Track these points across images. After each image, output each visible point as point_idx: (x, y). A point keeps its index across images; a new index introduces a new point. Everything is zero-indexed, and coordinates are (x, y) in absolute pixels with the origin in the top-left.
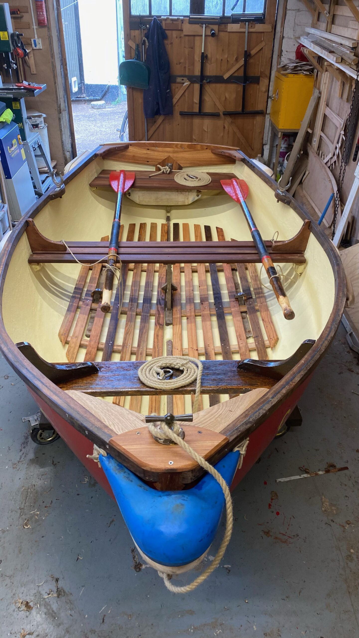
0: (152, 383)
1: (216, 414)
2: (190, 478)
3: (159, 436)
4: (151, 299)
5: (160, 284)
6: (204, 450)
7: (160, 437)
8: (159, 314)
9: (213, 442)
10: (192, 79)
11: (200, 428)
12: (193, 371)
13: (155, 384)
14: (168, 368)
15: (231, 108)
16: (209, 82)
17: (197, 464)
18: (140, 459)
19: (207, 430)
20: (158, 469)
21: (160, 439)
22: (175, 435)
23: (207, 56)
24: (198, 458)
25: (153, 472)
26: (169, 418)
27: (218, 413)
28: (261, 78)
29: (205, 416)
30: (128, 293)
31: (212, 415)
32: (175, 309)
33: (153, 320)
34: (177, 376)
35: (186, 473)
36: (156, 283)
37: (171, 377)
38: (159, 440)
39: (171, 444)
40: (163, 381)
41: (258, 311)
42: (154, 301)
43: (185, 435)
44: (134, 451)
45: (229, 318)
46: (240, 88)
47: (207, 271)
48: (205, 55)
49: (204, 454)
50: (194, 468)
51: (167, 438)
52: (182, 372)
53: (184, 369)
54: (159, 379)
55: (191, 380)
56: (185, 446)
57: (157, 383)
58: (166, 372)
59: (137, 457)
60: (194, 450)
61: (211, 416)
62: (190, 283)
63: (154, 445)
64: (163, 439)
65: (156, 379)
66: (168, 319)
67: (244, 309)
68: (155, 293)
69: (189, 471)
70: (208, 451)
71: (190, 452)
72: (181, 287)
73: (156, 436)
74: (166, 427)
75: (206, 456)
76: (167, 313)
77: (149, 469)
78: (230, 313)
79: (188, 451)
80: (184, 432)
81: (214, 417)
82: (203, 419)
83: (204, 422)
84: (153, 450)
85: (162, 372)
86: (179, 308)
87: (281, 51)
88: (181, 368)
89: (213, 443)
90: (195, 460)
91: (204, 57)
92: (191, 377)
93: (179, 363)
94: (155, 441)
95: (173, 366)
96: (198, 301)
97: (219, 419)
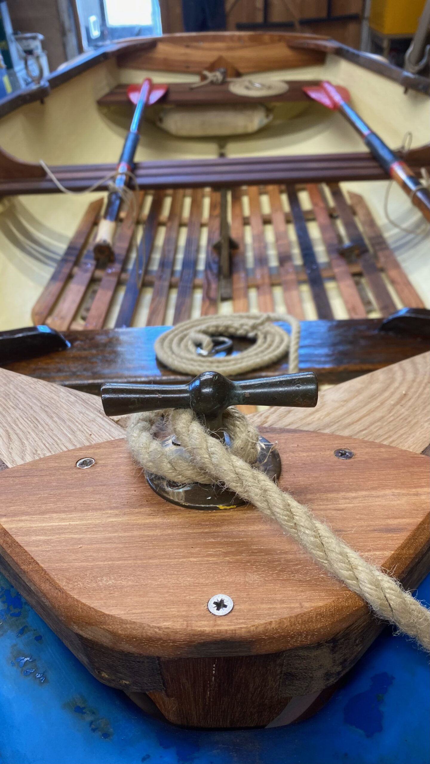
0: (184, 363)
1: (387, 394)
2: (320, 673)
3: (166, 470)
4: (195, 263)
5: (209, 240)
6: (380, 530)
7: (171, 475)
8: (209, 283)
9: (414, 491)
11: (342, 438)
12: (277, 339)
13: (192, 365)
14: (221, 335)
15: (312, 14)
17: (362, 604)
18: (63, 584)
19: (372, 444)
20: (151, 640)
21: (173, 484)
22: (240, 463)
24: (362, 576)
25: (127, 656)
26: (207, 390)
27: (393, 394)
29: (346, 401)
30: (157, 256)
31: (373, 397)
32: (235, 277)
33: (198, 295)
34: (240, 350)
35: (301, 653)
36: (204, 241)
37: (229, 351)
38: (169, 489)
39: (221, 507)
40: (210, 359)
41: (382, 270)
42: (201, 267)
43: (284, 467)
44: (46, 542)
45: (330, 286)
47: (288, 222)
49: (388, 554)
50: (344, 625)
51: (201, 480)
52: (252, 341)
53: (256, 335)
54: (200, 355)
55: (276, 356)
56: (291, 516)
57: (196, 364)
58: (217, 343)
59: (53, 574)
60: (337, 532)
61: (369, 403)
62: (259, 238)
63: (147, 510)
64: (184, 485)
65: (194, 357)
66: (225, 292)
67: (356, 269)
68: (203, 256)
69: (319, 645)
70: (399, 539)
71: (322, 546)
72: (245, 245)
73: (154, 470)
74: (196, 428)
75: (395, 559)
76: (223, 282)
77: (106, 641)
78: (333, 278)
79: (307, 537)
80: (275, 456)
81: (382, 403)
82: (340, 412)
83: (348, 420)
84: (136, 533)
85: (206, 340)
86: (242, 275)
88: (251, 335)
89: (414, 499)
90: (346, 588)
92: (274, 350)
93: (247, 325)
94: (150, 492)
95: (232, 330)
96: (274, 263)
97: (404, 411)
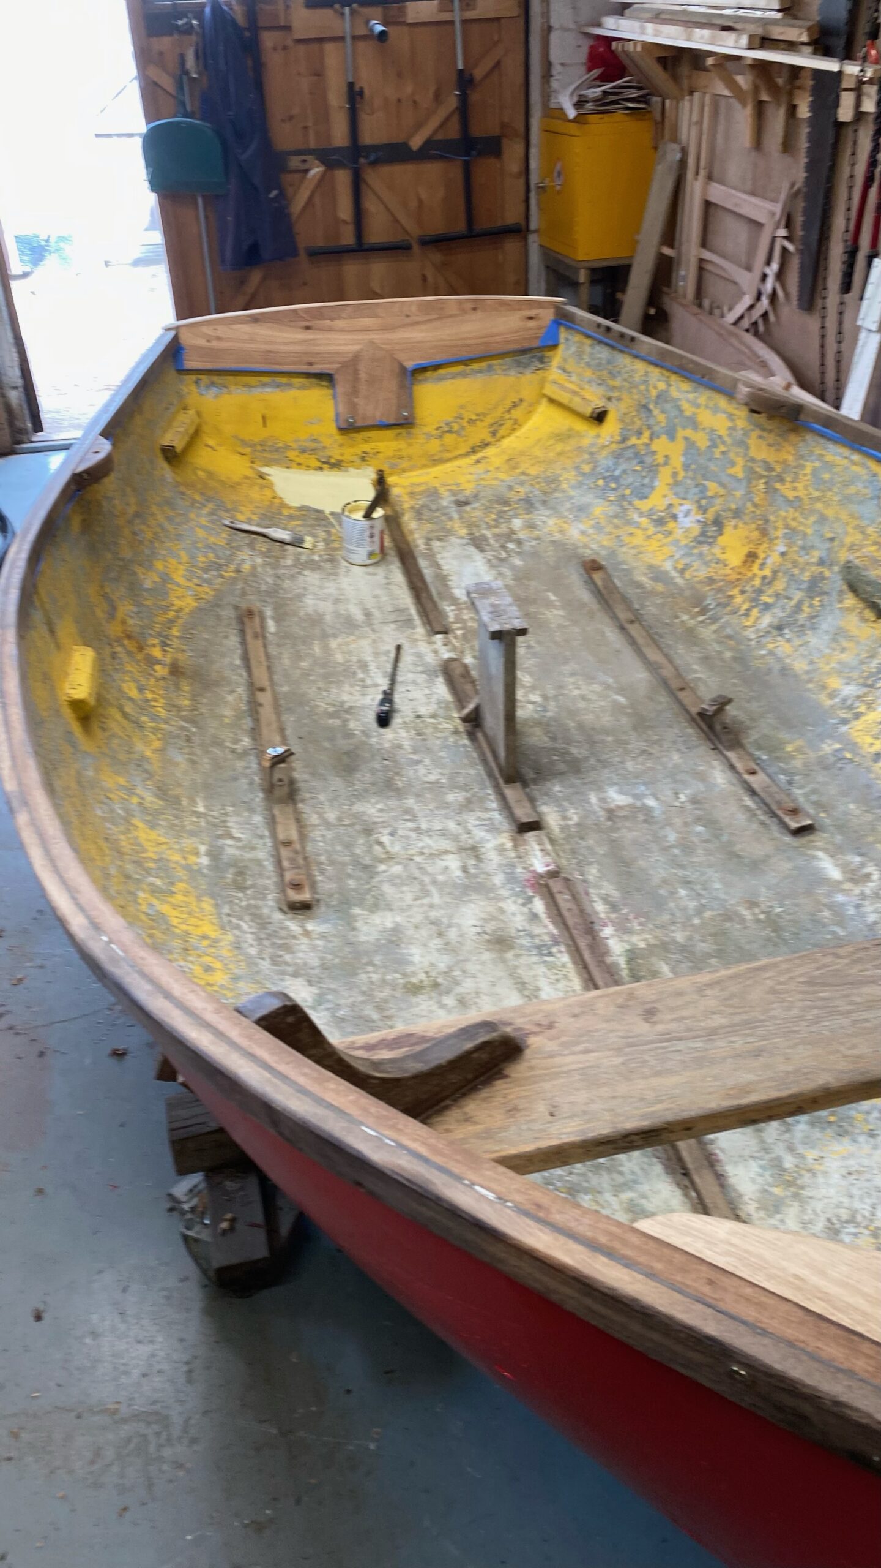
10: (329, 157)
15: (437, 225)
16: (374, 163)
23: (361, 93)
28: (505, 141)
46: (455, 171)
48: (357, 88)
87: (547, 65)
91: (354, 95)
